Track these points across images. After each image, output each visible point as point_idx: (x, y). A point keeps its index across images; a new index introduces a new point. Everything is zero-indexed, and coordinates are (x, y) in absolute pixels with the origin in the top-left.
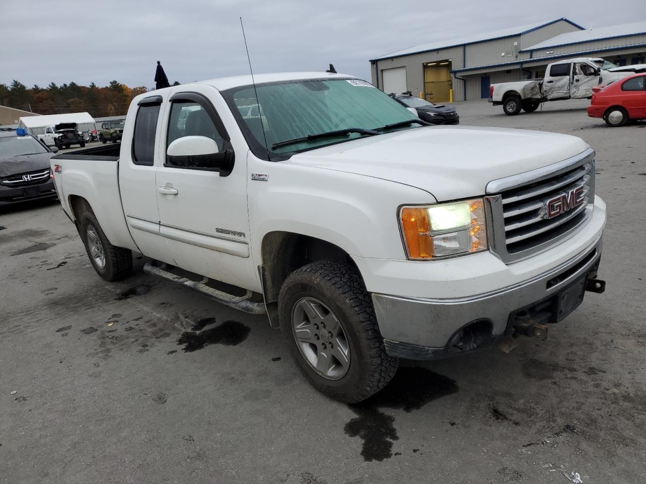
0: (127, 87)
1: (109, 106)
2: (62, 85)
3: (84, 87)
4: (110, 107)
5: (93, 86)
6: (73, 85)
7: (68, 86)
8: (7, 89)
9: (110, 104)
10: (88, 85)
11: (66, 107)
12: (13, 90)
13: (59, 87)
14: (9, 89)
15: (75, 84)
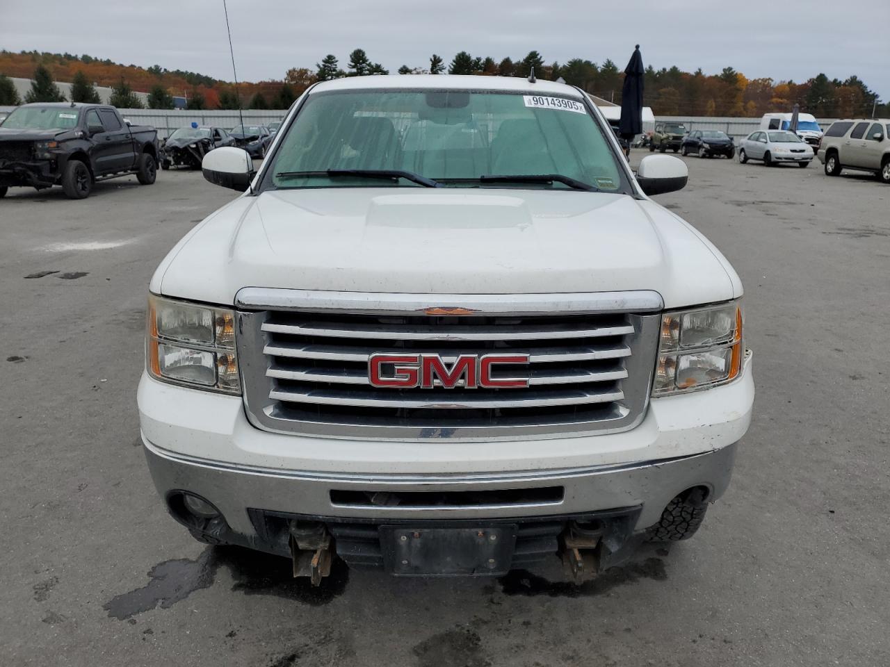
0: (744, 77)
1: (710, 102)
2: (660, 69)
3: (687, 74)
4: (711, 104)
5: (699, 73)
6: (674, 70)
7: (667, 70)
8: (596, 69)
9: (713, 100)
10: (692, 72)
11: (656, 99)
12: (603, 71)
13: (656, 72)
14: (599, 70)
15: (677, 68)
